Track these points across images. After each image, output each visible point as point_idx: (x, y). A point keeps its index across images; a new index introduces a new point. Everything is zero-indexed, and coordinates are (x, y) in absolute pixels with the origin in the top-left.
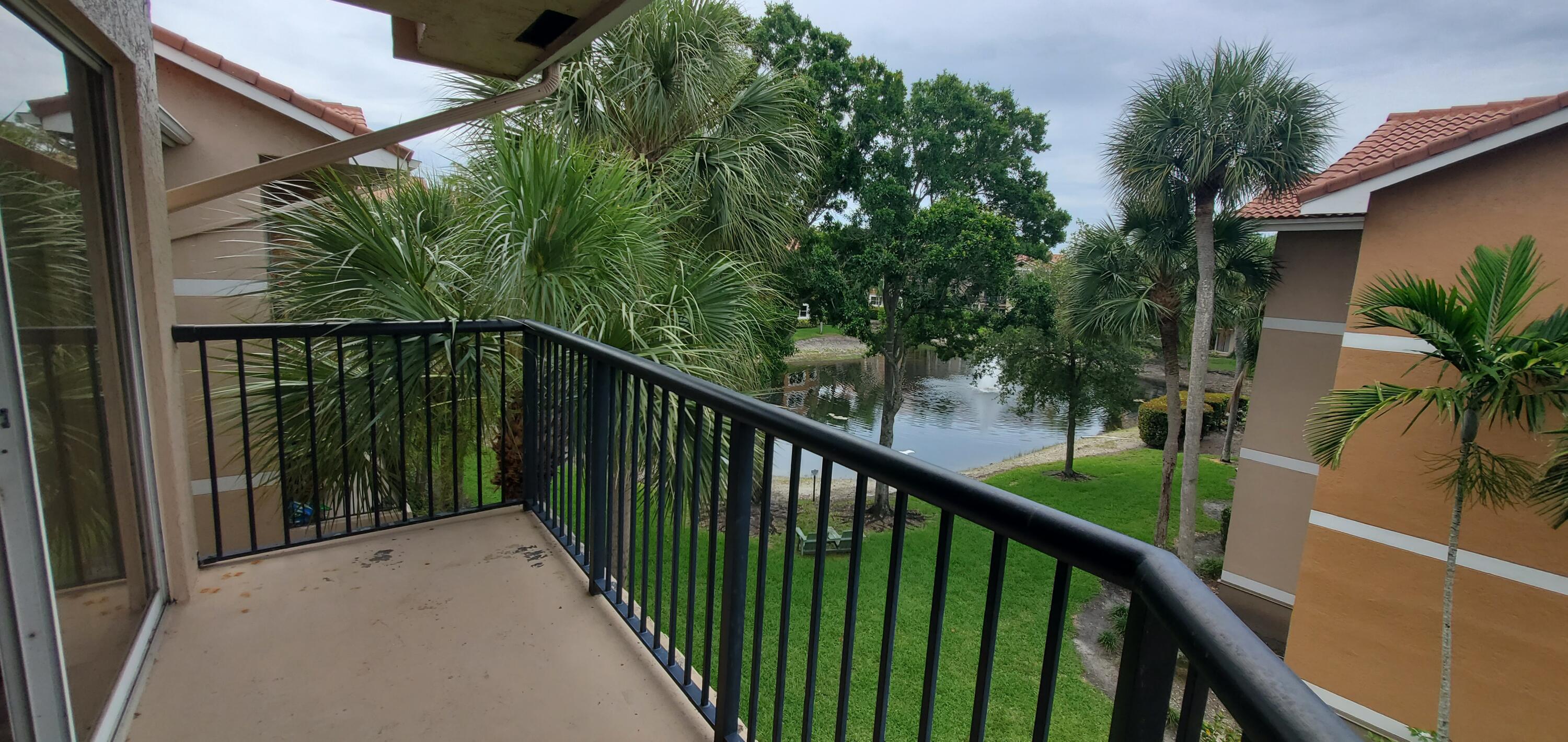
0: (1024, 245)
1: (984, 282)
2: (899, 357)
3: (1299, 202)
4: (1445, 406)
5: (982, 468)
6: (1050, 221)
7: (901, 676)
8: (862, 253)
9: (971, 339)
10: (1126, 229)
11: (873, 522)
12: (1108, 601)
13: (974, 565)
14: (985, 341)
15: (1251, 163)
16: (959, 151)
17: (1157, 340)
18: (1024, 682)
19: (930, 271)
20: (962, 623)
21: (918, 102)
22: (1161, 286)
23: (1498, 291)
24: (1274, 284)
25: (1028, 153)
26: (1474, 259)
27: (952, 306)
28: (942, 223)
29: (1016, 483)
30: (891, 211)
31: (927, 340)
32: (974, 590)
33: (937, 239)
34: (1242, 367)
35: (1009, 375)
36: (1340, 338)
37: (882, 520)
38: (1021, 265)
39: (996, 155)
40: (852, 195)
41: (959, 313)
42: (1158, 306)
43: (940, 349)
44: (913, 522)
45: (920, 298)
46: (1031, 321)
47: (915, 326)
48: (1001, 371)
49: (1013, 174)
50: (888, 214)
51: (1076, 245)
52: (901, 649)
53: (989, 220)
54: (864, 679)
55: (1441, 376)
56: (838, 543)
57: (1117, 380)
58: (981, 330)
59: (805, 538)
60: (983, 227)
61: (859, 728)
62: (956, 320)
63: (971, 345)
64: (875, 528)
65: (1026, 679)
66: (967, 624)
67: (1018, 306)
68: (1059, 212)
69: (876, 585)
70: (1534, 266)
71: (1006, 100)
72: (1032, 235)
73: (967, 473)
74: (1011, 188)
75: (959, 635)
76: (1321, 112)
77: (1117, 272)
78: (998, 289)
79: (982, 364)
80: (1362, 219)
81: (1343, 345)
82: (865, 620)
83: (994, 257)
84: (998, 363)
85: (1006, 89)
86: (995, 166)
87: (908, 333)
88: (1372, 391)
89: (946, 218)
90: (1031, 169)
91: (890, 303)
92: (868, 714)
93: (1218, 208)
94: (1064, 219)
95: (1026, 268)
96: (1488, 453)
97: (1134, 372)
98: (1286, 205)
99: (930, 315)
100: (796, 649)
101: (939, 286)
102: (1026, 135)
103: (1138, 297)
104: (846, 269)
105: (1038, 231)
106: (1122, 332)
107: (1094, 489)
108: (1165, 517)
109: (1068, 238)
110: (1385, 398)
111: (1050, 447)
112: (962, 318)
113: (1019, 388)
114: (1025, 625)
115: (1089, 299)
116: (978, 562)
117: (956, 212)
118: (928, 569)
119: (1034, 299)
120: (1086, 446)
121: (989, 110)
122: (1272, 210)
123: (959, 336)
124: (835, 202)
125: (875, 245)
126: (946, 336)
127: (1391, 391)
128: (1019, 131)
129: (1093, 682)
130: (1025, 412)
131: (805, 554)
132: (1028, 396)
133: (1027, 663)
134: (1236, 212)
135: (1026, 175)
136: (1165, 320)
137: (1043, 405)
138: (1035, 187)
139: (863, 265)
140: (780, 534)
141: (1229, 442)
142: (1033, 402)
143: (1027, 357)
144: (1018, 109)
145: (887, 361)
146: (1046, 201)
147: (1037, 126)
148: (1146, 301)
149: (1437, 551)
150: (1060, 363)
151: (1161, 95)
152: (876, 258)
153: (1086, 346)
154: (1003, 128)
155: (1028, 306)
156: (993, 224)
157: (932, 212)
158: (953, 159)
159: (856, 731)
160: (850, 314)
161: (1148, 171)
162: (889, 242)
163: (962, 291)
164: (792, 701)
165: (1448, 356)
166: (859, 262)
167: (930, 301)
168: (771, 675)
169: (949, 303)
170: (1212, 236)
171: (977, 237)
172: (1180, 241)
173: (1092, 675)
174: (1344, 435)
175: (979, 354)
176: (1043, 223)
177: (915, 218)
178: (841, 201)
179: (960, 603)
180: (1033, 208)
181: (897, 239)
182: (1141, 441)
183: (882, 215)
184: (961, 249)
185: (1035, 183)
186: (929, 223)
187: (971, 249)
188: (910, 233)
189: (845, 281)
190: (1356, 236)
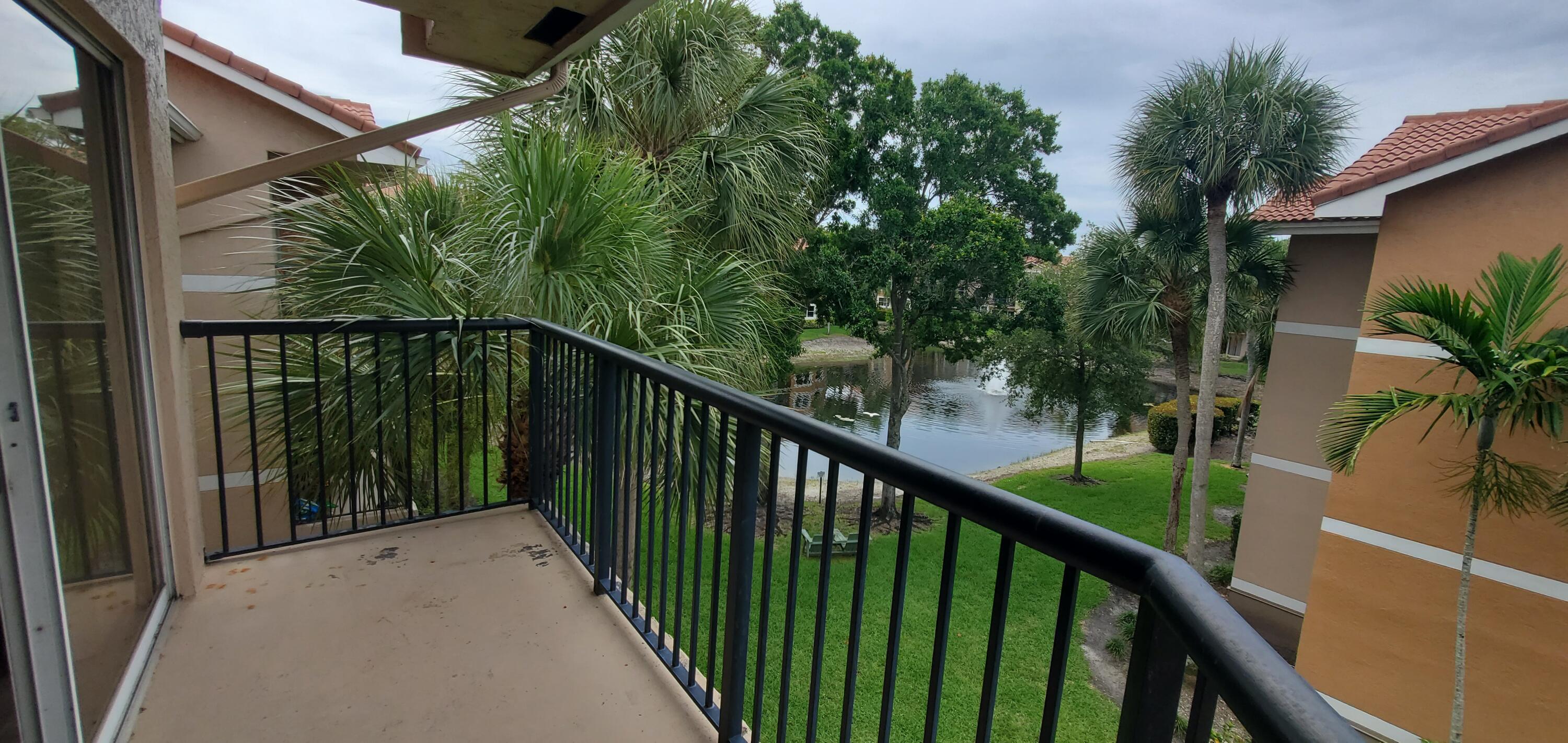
0: (1034, 247)
1: (993, 283)
2: (907, 359)
3: (1313, 205)
4: (1460, 413)
5: (989, 471)
6: (1060, 222)
7: (906, 680)
8: (870, 254)
9: (979, 341)
10: (1137, 232)
11: (879, 524)
12: (1116, 607)
13: (981, 570)
14: (993, 344)
15: (1265, 164)
16: (968, 151)
17: (1167, 343)
18: (1030, 688)
19: (939, 272)
20: (969, 627)
21: (927, 102)
22: (1173, 289)
24: (1287, 287)
25: (1039, 154)
26: (1497, 264)
27: (960, 308)
28: (950, 224)
29: (1024, 487)
30: (899, 212)
31: (935, 342)
32: (981, 595)
33: (945, 240)
34: (1254, 371)
35: (1017, 378)
36: (1354, 343)
37: (888, 523)
38: (1030, 267)
39: (1005, 156)
40: (861, 195)
41: (968, 315)
42: (1169, 310)
43: (948, 351)
44: (920, 525)
45: (928, 300)
46: (1041, 324)
47: (923, 328)
48: (1009, 374)
49: (1023, 175)
50: (896, 215)
51: (1086, 247)
52: (907, 652)
53: (998, 221)
54: (870, 683)
55: (1458, 381)
56: (844, 546)
57: (1127, 384)
58: (990, 333)
59: (811, 540)
60: (992, 228)
61: (863, 732)
62: (964, 321)
63: (979, 348)
64: (881, 531)
65: (1033, 685)
66: (973, 629)
67: (1026, 309)
68: (1070, 214)
71: (1016, 101)
72: (1042, 237)
73: (974, 476)
74: (1020, 189)
75: (966, 640)
76: (1337, 114)
77: (1128, 274)
78: (1007, 290)
79: (991, 366)
80: (1377, 223)
81: (1357, 350)
82: (870, 623)
83: (1003, 259)
84: (1006, 365)
85: (1017, 90)
86: (1004, 167)
87: (916, 335)
88: (1387, 396)
89: (954, 218)
90: (1041, 171)
91: (898, 304)
92: (873, 718)
93: (1230, 210)
94: (1074, 221)
95: (1035, 270)
96: (1504, 461)
97: (1144, 375)
98: (1300, 208)
99: (938, 317)
100: (801, 652)
101: (947, 287)
102: (1037, 136)
103: (1149, 300)
104: (854, 270)
105: (1048, 233)
106: (1132, 335)
107: (1102, 494)
108: (1174, 523)
109: (1078, 240)
110: (1400, 403)
111: (1058, 451)
112: (970, 320)
113: (1028, 391)
114: (1033, 630)
115: (1098, 302)
116: (985, 567)
117: (965, 212)
118: (934, 573)
119: (1043, 301)
120: (1095, 450)
121: (999, 111)
122: (1285, 213)
123: (967, 338)
124: (844, 202)
125: (883, 246)
126: (954, 338)
127: (1407, 398)
128: (1029, 132)
129: (1099, 688)
130: (1033, 415)
131: (811, 556)
132: (1036, 399)
133: (1033, 668)
134: (1249, 215)
135: (1036, 177)
136: (1176, 324)
137: (1051, 408)
138: (1045, 189)
139: (871, 266)
140: (785, 535)
141: (1240, 447)
142: (1041, 405)
143: (1035, 360)
144: (1029, 110)
145: (894, 362)
146: (1056, 203)
147: (1048, 128)
148: (1157, 304)
149: (1452, 560)
150: (1069, 366)
151: (1173, 97)
152: (884, 259)
153: (1096, 349)
154: (1014, 130)
155: (1037, 308)
156: (1002, 225)
157: (940, 212)
158: (962, 159)
159: (861, 735)
160: (857, 315)
161: (1160, 173)
162: (897, 243)
163: (971, 293)
164: (797, 704)
165: (1463, 362)
166: (867, 263)
167: (938, 303)
168: (775, 678)
169: (957, 304)
170: (1224, 239)
171: (986, 238)
172: (1191, 243)
173: (1100, 681)
174: (1358, 441)
175: (987, 356)
176: (1052, 225)
177: (923, 218)
178: (850, 201)
179: (967, 607)
180: (1042, 210)
181: (905, 240)
182: (1151, 446)
183: (890, 216)
184: (969, 251)
185: (1045, 184)
186: (938, 224)
187: (980, 250)
188: (917, 234)
189: (852, 282)
190: (1371, 240)
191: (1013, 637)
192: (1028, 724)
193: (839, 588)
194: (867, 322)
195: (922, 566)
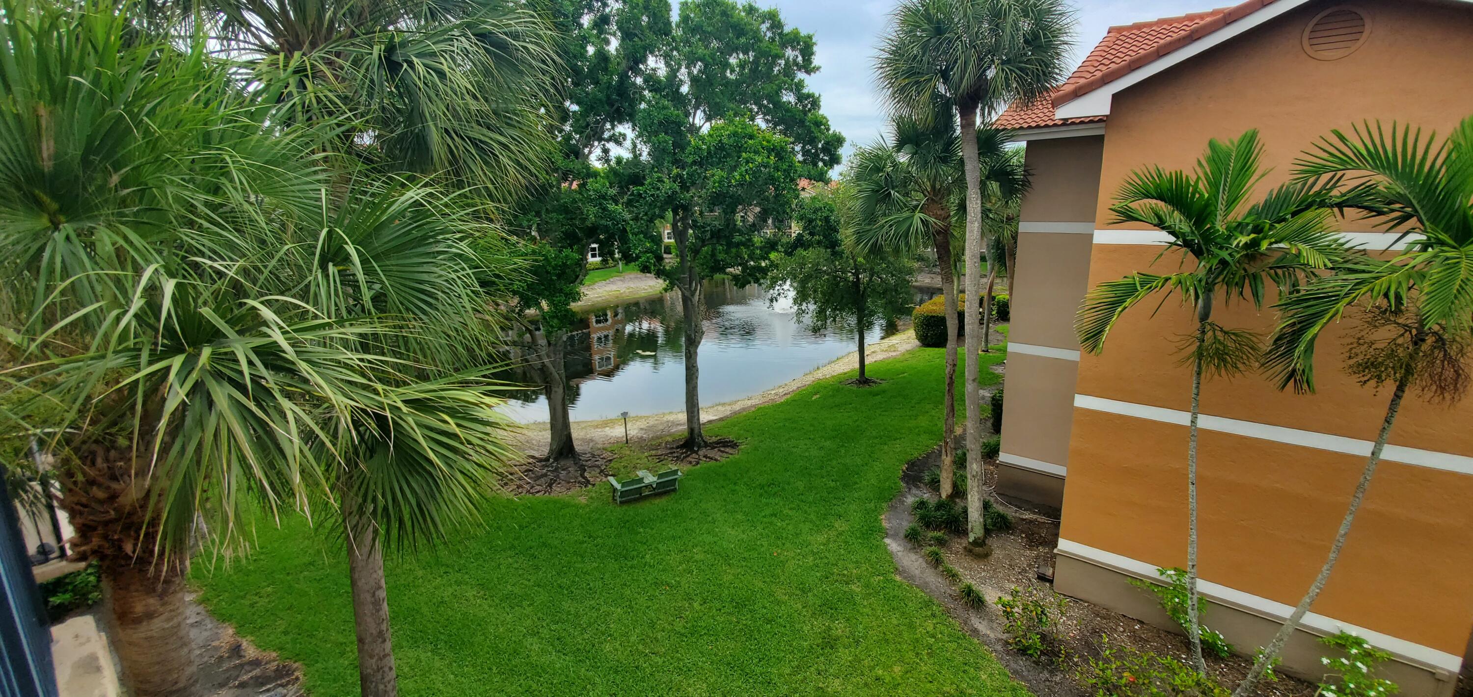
0: (805, 168)
1: (770, 206)
2: (696, 289)
3: (1053, 107)
4: (1188, 290)
5: (786, 385)
6: (827, 143)
7: (729, 614)
8: (642, 184)
9: (763, 264)
10: (899, 147)
11: (688, 456)
12: (909, 496)
13: (789, 484)
14: (777, 266)
15: (1010, 70)
16: (733, 77)
17: (930, 252)
18: (845, 592)
19: (716, 199)
20: (784, 544)
21: (685, 19)
22: (932, 199)
23: (1226, 181)
24: (1026, 191)
25: (801, 75)
26: (1209, 152)
27: (742, 234)
28: (721, 147)
29: (818, 396)
30: (667, 138)
31: (722, 270)
32: (791, 509)
33: (718, 164)
34: (993, 269)
35: (802, 297)
36: (1091, 236)
37: (696, 452)
38: (803, 189)
39: (768, 76)
40: (630, 125)
41: (750, 240)
42: (932, 220)
43: (735, 278)
44: (727, 450)
45: (708, 228)
46: (819, 243)
47: (709, 257)
48: (795, 293)
49: (789, 98)
50: (666, 142)
51: (852, 167)
52: (727, 584)
53: (768, 142)
54: (693, 626)
55: (1182, 262)
56: (654, 486)
57: (896, 291)
58: (773, 256)
59: (618, 486)
60: (763, 148)
61: (691, 682)
62: (747, 247)
63: (764, 271)
64: (690, 463)
65: (847, 589)
66: (788, 545)
67: (805, 229)
68: (835, 135)
69: (696, 522)
70: (1258, 154)
71: (773, 18)
72: (811, 158)
73: (773, 392)
74: (788, 110)
75: (782, 558)
76: (1065, 21)
77: (893, 189)
78: (785, 212)
79: (777, 288)
80: (1103, 125)
81: (1094, 242)
82: (688, 562)
83: (778, 179)
84: (791, 285)
85: (773, 8)
86: (769, 88)
87: (702, 265)
88: (1130, 281)
89: (725, 141)
90: (805, 91)
91: (679, 235)
92: (700, 664)
93: (978, 121)
94: (839, 141)
95: (808, 190)
96: (1222, 330)
97: (908, 282)
98: (1038, 114)
99: (721, 245)
100: (619, 610)
101: (726, 214)
102: (797, 56)
103: (914, 211)
104: (629, 204)
105: (816, 155)
106: (903, 246)
107: (884, 392)
108: (951, 414)
109: (845, 160)
110: (1142, 287)
111: (843, 357)
112: (753, 245)
113: (812, 307)
114: (841, 534)
115: (870, 218)
116: (792, 480)
117: (735, 134)
118: (745, 496)
119: (820, 220)
120: (873, 352)
121: (758, 29)
122: (1021, 121)
123: (752, 263)
124: (614, 134)
125: (655, 175)
126: (740, 265)
127: (1147, 280)
128: (790, 53)
129: (905, 578)
130: (819, 329)
131: (621, 502)
132: (821, 313)
133: (845, 572)
134: (992, 124)
135: (801, 98)
136: (939, 233)
137: (834, 320)
138: (810, 110)
139: (645, 198)
140: (594, 485)
141: (987, 335)
142: (826, 319)
143: (816, 277)
144: (787, 29)
145: (683, 295)
146: (821, 123)
147: (807, 50)
148: (921, 215)
150: (846, 280)
151: (923, 6)
152: (658, 189)
153: (868, 262)
154: (776, 50)
155: (814, 227)
156: (773, 145)
157: (710, 135)
158: (727, 83)
159: (689, 685)
160: (637, 252)
161: (917, 82)
162: (670, 171)
163: (751, 219)
164: (620, 669)
165: (1187, 244)
166: (640, 195)
167: (720, 230)
168: (593, 646)
169: (739, 231)
170: (976, 147)
171: (759, 159)
172: (947, 154)
173: (904, 572)
174: (1107, 324)
175: (773, 278)
176: (820, 146)
177: (693, 143)
178: (620, 134)
179: (779, 524)
180: (810, 132)
181: (677, 168)
182: (917, 342)
183: (660, 143)
184: (744, 173)
185: (809, 106)
186: (709, 148)
187: (754, 172)
188: (690, 160)
189: (628, 216)
190: (1099, 140)
191: (824, 545)
192: (848, 629)
193: (654, 531)
194: (648, 258)
195: (734, 492)
